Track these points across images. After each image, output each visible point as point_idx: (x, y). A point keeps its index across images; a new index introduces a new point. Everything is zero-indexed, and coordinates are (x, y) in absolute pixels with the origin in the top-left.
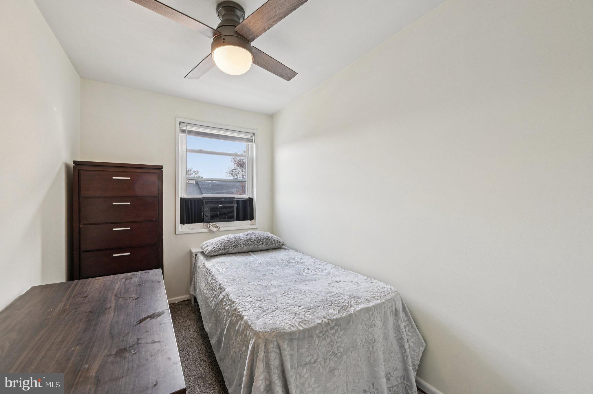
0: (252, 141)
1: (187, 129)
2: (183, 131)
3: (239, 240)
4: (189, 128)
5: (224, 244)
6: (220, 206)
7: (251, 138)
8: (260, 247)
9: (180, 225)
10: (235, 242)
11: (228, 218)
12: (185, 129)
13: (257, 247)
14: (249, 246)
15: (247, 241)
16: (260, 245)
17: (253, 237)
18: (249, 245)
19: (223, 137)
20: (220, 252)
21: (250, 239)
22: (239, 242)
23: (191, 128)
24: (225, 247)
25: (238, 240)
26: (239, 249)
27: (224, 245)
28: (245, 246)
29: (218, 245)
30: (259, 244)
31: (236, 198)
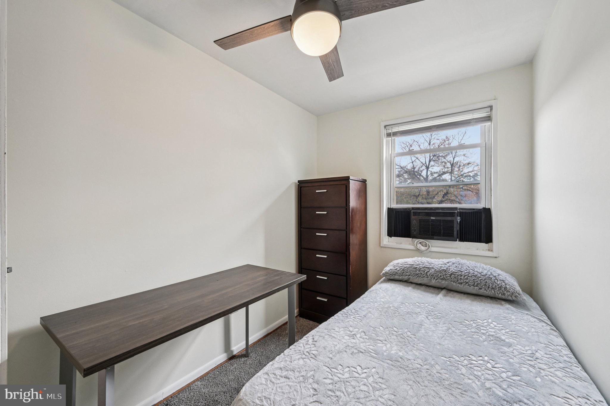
0: (488, 118)
1: (393, 131)
2: (389, 135)
3: (429, 268)
4: (395, 129)
5: (404, 268)
6: (433, 219)
7: (488, 115)
8: (461, 287)
9: (387, 237)
10: (420, 270)
11: (443, 236)
12: (391, 132)
13: (455, 286)
14: (440, 281)
15: (440, 272)
16: (461, 284)
17: (453, 269)
18: (442, 279)
19: (437, 127)
20: (397, 277)
21: (445, 271)
22: (427, 270)
23: (398, 129)
24: (404, 272)
25: (426, 268)
26: (425, 281)
27: (403, 270)
28: (434, 278)
29: (396, 268)
30: (459, 281)
31: (460, 209)
